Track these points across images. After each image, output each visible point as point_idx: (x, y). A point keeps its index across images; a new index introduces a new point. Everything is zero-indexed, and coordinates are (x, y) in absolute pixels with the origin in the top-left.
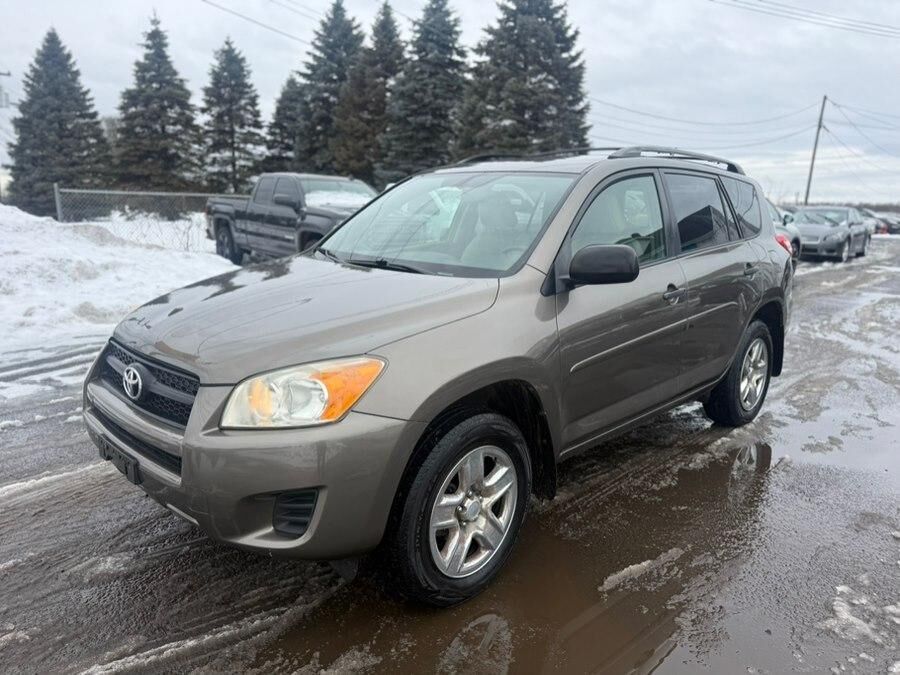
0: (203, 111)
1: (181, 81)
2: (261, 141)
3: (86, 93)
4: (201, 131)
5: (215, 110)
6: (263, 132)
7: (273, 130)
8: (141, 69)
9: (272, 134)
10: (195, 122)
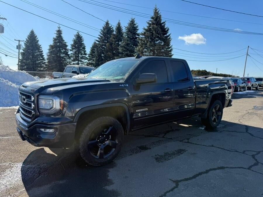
0: (71, 50)
1: (65, 43)
2: (86, 59)
3: (40, 46)
4: (70, 56)
5: (74, 50)
6: (87, 56)
7: (90, 56)
8: (55, 40)
9: (89, 57)
10: (69, 53)
